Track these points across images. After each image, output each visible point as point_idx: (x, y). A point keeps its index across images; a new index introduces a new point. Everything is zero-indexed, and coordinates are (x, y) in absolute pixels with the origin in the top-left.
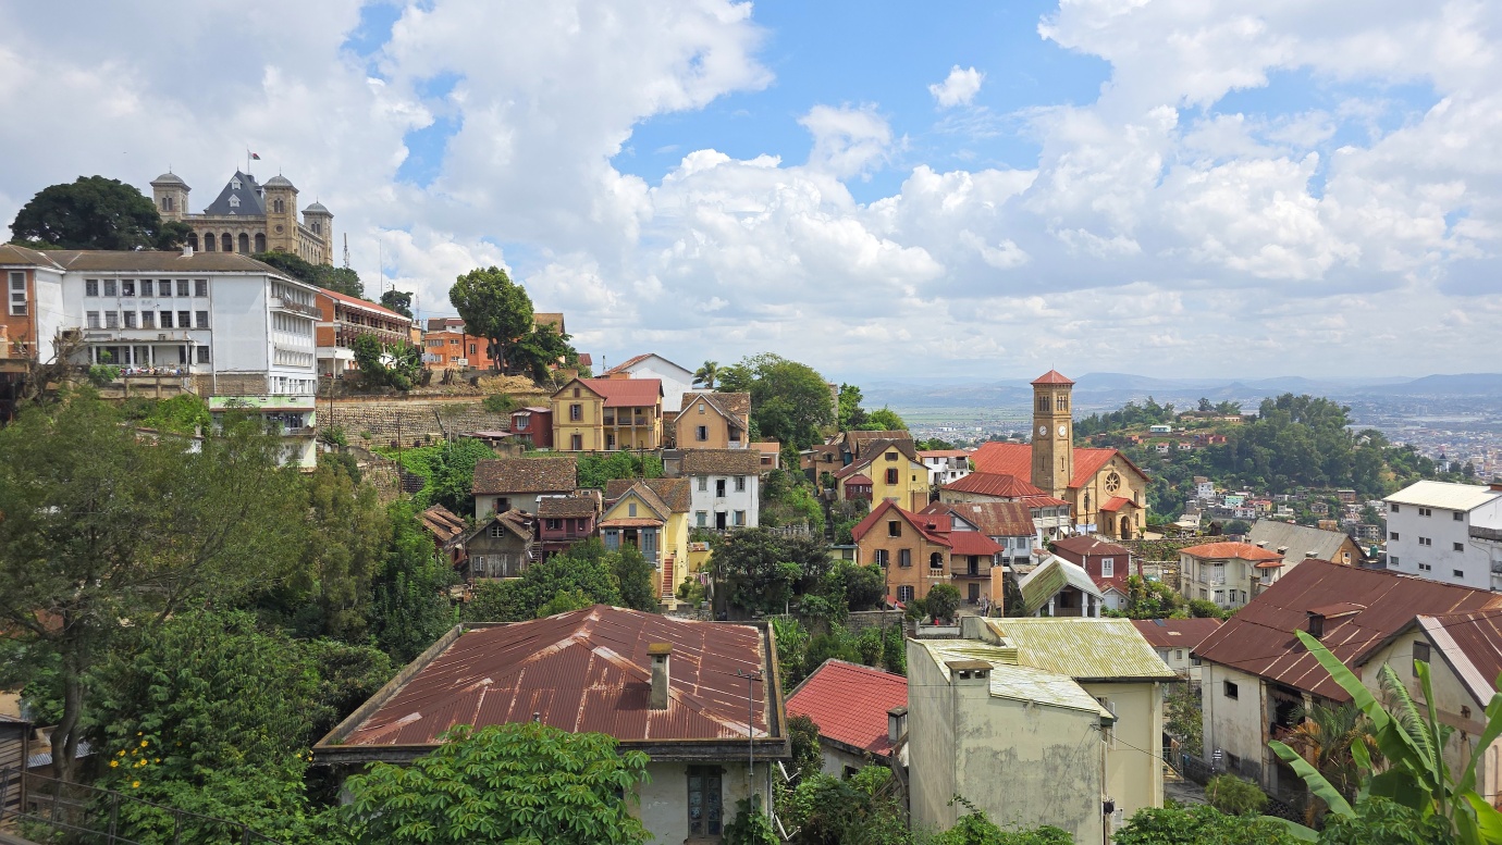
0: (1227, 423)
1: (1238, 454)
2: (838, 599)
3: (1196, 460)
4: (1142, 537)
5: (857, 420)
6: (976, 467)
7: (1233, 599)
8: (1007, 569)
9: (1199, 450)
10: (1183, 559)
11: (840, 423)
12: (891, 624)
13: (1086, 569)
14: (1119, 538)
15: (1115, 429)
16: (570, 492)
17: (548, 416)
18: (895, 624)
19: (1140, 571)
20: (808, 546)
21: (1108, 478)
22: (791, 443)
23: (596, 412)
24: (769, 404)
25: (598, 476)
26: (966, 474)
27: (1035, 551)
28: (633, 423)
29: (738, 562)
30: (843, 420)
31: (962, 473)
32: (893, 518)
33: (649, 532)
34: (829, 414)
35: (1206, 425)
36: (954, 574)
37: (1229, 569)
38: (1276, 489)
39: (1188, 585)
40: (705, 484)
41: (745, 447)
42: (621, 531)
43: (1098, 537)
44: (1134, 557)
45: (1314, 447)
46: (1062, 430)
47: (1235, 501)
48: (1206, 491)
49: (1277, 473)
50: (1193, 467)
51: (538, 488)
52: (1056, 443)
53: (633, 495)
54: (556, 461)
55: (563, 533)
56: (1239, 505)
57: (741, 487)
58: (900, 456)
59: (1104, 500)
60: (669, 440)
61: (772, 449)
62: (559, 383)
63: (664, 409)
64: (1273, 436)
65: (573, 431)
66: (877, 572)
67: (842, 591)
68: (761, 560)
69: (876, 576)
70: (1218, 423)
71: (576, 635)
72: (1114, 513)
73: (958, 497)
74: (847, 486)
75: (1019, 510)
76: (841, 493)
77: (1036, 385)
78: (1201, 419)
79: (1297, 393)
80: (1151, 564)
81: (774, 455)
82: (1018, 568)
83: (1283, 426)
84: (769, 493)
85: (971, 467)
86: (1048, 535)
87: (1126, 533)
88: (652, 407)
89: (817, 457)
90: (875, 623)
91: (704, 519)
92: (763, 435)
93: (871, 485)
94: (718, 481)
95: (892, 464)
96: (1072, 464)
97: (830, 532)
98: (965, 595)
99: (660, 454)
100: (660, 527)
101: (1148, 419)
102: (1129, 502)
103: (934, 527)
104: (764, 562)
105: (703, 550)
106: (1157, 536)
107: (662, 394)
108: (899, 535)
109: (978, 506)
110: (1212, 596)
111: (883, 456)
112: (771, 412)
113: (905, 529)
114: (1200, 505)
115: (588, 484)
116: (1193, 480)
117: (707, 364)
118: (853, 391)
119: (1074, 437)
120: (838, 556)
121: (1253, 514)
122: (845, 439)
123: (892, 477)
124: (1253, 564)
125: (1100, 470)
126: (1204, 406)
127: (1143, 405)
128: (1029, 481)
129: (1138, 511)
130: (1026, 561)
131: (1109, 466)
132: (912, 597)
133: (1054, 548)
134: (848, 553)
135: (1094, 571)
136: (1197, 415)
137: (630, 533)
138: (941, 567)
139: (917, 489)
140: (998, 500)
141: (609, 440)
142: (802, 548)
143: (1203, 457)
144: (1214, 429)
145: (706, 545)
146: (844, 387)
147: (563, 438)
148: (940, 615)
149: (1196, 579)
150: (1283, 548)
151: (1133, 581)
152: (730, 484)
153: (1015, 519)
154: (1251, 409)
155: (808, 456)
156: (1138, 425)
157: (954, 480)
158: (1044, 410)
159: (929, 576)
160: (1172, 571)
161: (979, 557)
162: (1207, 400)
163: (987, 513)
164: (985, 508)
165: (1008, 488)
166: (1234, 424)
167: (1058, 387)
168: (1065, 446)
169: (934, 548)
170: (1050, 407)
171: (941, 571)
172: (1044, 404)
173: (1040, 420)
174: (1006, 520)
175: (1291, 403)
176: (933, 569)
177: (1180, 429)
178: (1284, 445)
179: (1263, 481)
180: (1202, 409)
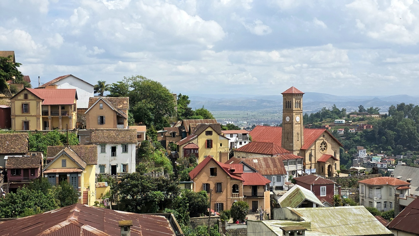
0: (373, 118)
1: (379, 134)
2: (184, 211)
3: (358, 138)
4: (338, 176)
5: (188, 114)
6: (252, 138)
7: (385, 207)
8: (272, 193)
9: (359, 132)
10: (360, 186)
11: (178, 115)
12: (213, 224)
13: (313, 191)
14: (327, 176)
15: (317, 121)
16: (25, 154)
17: (8, 111)
18: (215, 223)
19: (339, 193)
20: (167, 182)
21: (321, 144)
22: (152, 126)
23: (38, 108)
24: (140, 104)
25: (40, 145)
26: (247, 143)
27: (286, 183)
28: (60, 114)
29: (127, 192)
30: (180, 114)
31: (245, 142)
32: (213, 166)
33: (74, 176)
34: (173, 110)
35: (362, 120)
36: (245, 196)
37: (384, 190)
38: (397, 152)
39: (363, 200)
40: (105, 149)
41: (127, 128)
42: (57, 176)
43: (317, 175)
44: (337, 185)
46: (298, 119)
47: (377, 159)
48: (363, 154)
49: (398, 144)
50: (356, 141)
51: (5, 152)
52: (295, 126)
53: (65, 154)
54: (16, 136)
55: (21, 177)
56: (379, 161)
57: (125, 150)
58: (214, 133)
59: (319, 156)
60: (80, 125)
61: (143, 129)
62: (13, 92)
63: (78, 107)
64: (395, 125)
65: (24, 119)
66: (205, 195)
67: (186, 207)
68: (140, 190)
69: (204, 197)
70: (368, 118)
71: (70, 219)
72: (324, 163)
73: (244, 155)
74: (185, 150)
75: (277, 161)
76: (181, 154)
77: (284, 94)
78: (360, 116)
79: (407, 103)
80: (344, 189)
81: (143, 133)
82: (277, 192)
83: (400, 120)
84: (141, 154)
85: (250, 139)
86: (291, 175)
87: (330, 174)
88: (71, 105)
89: (167, 134)
90: (204, 223)
91: (104, 169)
92: (136, 122)
93: (197, 149)
94: (112, 147)
95: (209, 137)
96: (302, 137)
97: (176, 175)
98: (251, 208)
99: (77, 132)
100: (80, 173)
101: (333, 116)
102: (332, 157)
103: (234, 170)
104: (142, 192)
105: (105, 187)
106: (347, 175)
107: (76, 98)
108: (216, 175)
109: (255, 160)
110: (375, 205)
111: (204, 133)
112: (140, 109)
113: (219, 172)
114: (360, 161)
115: (34, 149)
116: (356, 148)
117: (100, 83)
118: (185, 98)
119: (304, 122)
120: (182, 187)
121: (386, 165)
122: (182, 125)
123: (209, 144)
124: (395, 188)
125: (317, 139)
126: (361, 109)
127: (331, 109)
128: (280, 146)
129: (336, 162)
130: (281, 188)
131: (322, 138)
132: (222, 209)
133: (295, 182)
134: (188, 185)
135: (317, 193)
136: (358, 114)
137: (63, 176)
138: (238, 192)
139: (223, 151)
140: (265, 156)
141: (45, 125)
142: (163, 183)
143: (361, 136)
144: (366, 121)
145: (106, 184)
146: (180, 96)
147: (17, 123)
148: (238, 218)
149: (367, 196)
150: (410, 179)
151: (336, 198)
152: (119, 149)
153: (275, 166)
154: (384, 111)
155: (162, 133)
156: (328, 120)
157: (241, 146)
158: (288, 108)
159: (231, 197)
160: (354, 193)
161: (258, 187)
162: (363, 106)
163: (261, 163)
164: (260, 161)
165: (269, 150)
166: (376, 119)
167: (296, 96)
168: (299, 127)
169: (234, 182)
170: (291, 106)
171: (238, 194)
172: (288, 105)
173: (286, 113)
174: (271, 166)
175: (404, 108)
176: (234, 193)
177: (349, 121)
178: (401, 130)
179: (391, 148)
180: (360, 111)
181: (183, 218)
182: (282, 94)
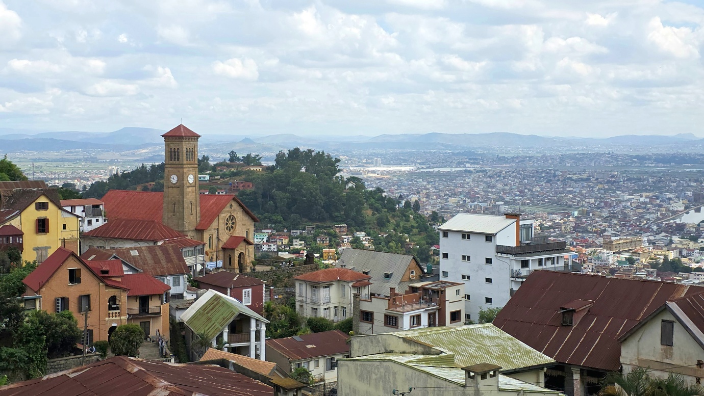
0: (253, 172)
1: (262, 198)
2: (38, 349)
4: (254, 269)
7: (336, 314)
10: (297, 284)
21: (227, 220)
26: (101, 221)
31: (97, 221)
32: (74, 266)
35: (237, 174)
36: (129, 315)
37: (333, 289)
38: (291, 226)
39: (301, 306)
44: (267, 286)
45: (318, 191)
46: (191, 178)
47: (261, 238)
52: (186, 190)
56: (265, 240)
58: (51, 205)
59: (224, 238)
67: (40, 341)
70: (245, 172)
72: (233, 249)
75: (171, 251)
77: (166, 137)
78: (232, 169)
79: (303, 148)
82: (174, 304)
85: (105, 215)
87: (242, 267)
93: (21, 235)
95: (42, 214)
96: (198, 209)
102: (243, 239)
103: (106, 272)
108: (79, 281)
109: (134, 251)
110: (321, 312)
111: (33, 206)
113: (85, 276)
123: (42, 226)
124: (351, 285)
125: (222, 211)
126: (233, 157)
130: (181, 297)
131: (228, 209)
134: (30, 303)
136: (229, 166)
138: (117, 308)
139: (68, 237)
140: (146, 244)
144: (243, 177)
149: (308, 301)
150: (367, 270)
151: (268, 306)
153: (169, 260)
154: (269, 160)
157: (91, 228)
158: (175, 160)
159: (107, 319)
160: (281, 296)
161: (150, 297)
162: (235, 153)
163: (144, 256)
164: (142, 252)
165: (150, 232)
166: (258, 173)
167: (187, 140)
168: (193, 192)
169: (111, 292)
170: (180, 158)
171: (119, 313)
172: (175, 155)
173: (171, 169)
174: (161, 261)
175: (299, 156)
176: (111, 312)
177: (216, 177)
178: (296, 190)
179: (282, 219)
180: (232, 160)
181: (36, 362)
182: (163, 136)
